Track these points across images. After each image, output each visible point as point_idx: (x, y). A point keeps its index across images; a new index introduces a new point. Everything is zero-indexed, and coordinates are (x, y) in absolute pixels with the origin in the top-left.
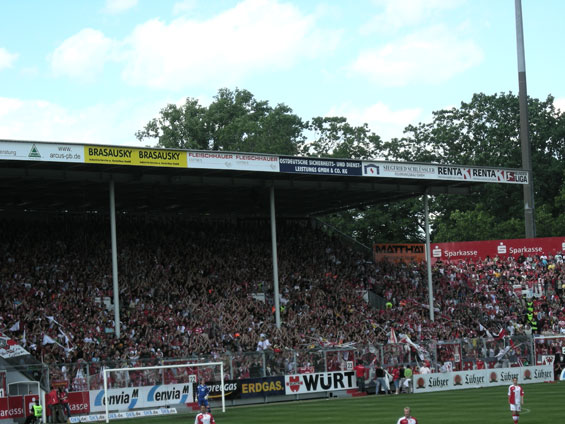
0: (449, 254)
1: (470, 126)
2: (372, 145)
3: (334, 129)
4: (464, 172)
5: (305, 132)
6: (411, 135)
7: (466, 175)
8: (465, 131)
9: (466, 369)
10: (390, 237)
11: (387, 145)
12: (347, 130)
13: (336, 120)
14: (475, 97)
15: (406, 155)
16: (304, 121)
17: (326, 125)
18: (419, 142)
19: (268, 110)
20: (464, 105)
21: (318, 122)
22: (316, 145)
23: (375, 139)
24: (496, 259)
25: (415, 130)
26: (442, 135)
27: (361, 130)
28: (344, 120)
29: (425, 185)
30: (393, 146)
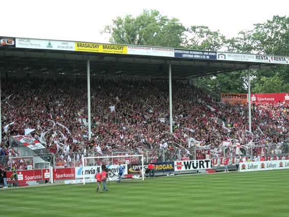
0: (260, 99)
1: (272, 32)
2: (221, 40)
3: (201, 32)
4: (269, 58)
5: (185, 32)
6: (242, 36)
7: (271, 60)
8: (270, 34)
9: (267, 160)
10: (229, 88)
11: (229, 41)
12: (208, 33)
13: (202, 27)
14: (275, 17)
15: (238, 47)
16: (186, 28)
17: (197, 30)
18: (245, 39)
19: (167, 20)
20: (269, 22)
21: (194, 28)
22: (192, 40)
23: (223, 38)
24: (284, 103)
25: (244, 33)
26: (259, 37)
27: (216, 34)
28: (207, 28)
29: (248, 65)
30: (232, 41)
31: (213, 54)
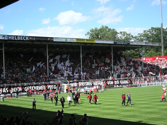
0: (147, 59)
1: (151, 34)
2: (131, 37)
3: (124, 34)
4: (150, 44)
5: (118, 34)
6: (139, 35)
7: (151, 44)
8: (150, 34)
9: (150, 82)
10: (135, 55)
11: (134, 37)
12: (127, 34)
13: (124, 32)
14: (152, 28)
15: (138, 39)
16: (118, 32)
17: (123, 33)
18: (141, 37)
19: (111, 30)
20: (149, 30)
21: (121, 33)
22: (120, 37)
23: (132, 36)
24: (156, 60)
25: (140, 34)
26: (145, 35)
27: (129, 34)
28: (126, 32)
29: (142, 46)
30: (136, 37)
31: (129, 42)
